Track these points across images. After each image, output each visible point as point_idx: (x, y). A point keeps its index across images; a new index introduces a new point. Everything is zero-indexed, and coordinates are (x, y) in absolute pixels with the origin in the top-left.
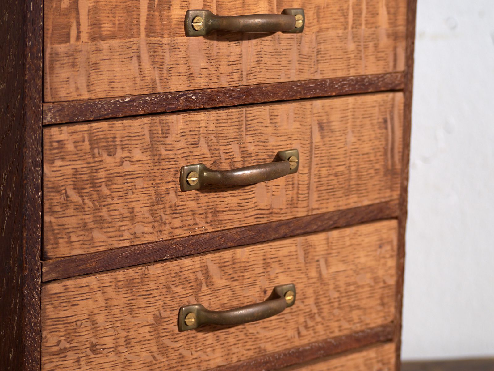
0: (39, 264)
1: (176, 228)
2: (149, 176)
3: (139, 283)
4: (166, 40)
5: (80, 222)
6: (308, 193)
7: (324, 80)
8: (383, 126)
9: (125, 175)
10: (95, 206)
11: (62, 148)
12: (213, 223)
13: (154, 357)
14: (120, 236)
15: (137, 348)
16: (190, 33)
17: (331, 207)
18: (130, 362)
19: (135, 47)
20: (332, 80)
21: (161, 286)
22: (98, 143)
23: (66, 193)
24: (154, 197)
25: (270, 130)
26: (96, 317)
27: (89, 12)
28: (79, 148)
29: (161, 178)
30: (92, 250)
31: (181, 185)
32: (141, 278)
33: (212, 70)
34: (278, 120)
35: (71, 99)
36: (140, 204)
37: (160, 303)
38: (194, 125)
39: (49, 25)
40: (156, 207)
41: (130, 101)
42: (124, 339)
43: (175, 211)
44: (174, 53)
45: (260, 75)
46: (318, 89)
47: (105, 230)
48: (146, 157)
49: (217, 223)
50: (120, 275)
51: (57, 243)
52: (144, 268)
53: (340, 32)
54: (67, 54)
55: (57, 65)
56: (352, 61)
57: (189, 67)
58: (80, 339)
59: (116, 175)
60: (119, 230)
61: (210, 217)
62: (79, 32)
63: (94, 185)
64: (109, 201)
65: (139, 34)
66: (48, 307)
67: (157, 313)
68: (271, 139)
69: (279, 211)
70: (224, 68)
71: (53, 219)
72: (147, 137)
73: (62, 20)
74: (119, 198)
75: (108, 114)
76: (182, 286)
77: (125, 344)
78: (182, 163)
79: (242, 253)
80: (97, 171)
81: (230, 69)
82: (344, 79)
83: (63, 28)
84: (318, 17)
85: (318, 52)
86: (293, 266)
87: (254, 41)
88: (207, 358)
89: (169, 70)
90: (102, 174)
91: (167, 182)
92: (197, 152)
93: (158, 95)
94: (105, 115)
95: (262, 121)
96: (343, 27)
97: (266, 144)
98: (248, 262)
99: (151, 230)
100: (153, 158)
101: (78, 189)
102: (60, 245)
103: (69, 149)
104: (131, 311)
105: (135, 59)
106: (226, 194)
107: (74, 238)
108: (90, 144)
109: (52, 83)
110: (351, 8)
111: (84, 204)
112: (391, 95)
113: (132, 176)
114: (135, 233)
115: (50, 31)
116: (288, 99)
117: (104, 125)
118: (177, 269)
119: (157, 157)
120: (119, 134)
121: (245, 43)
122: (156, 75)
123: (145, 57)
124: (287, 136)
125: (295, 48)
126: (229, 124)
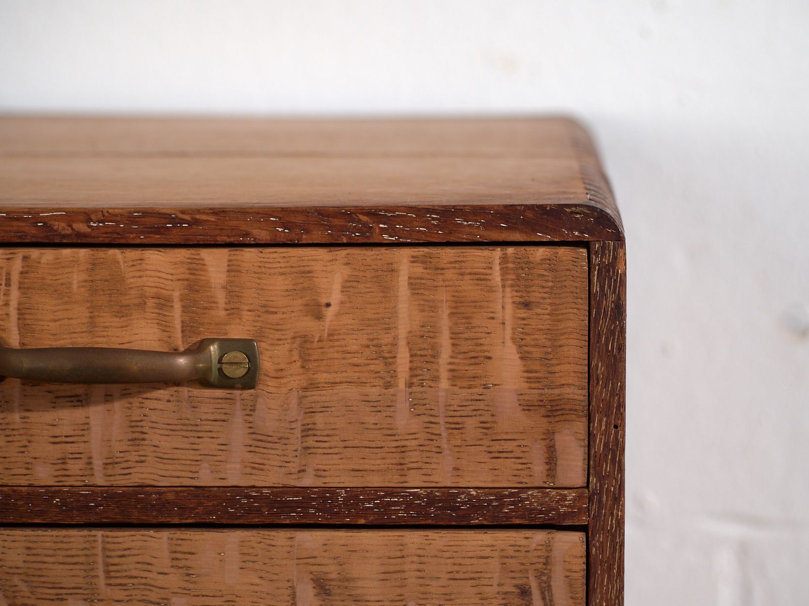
7: (331, 490)
8: (517, 600)
20: (353, 492)
25: (174, 582)
33: (12, 450)
34: (195, 561)
45: (140, 467)
46: (312, 507)
53: (373, 392)
56: (414, 456)
70: (43, 449)
81: (56, 452)
82: (391, 492)
84: (305, 358)
85: (308, 430)
95: (149, 560)
96: (381, 383)
110: (402, 343)
112: (540, 536)
116: (224, 521)
124: (222, 596)
125: (238, 420)
126: (62, 560)
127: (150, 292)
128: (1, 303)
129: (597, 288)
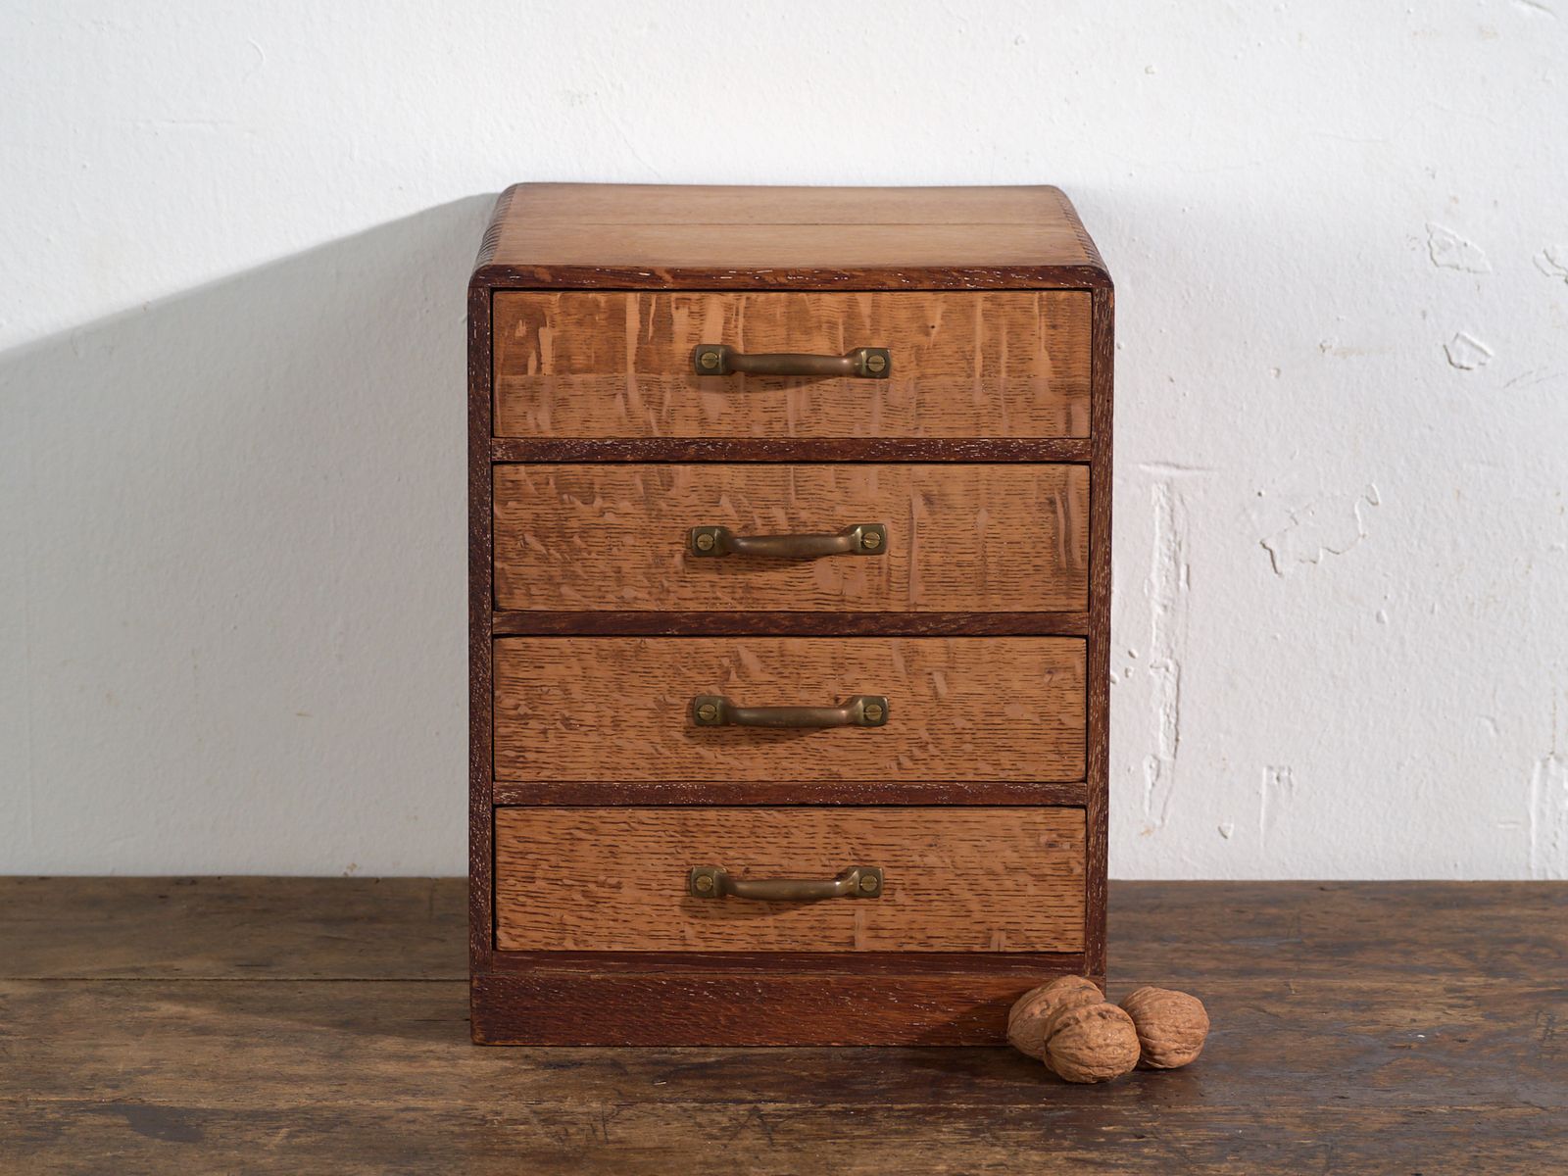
0: (488, 612)
1: (685, 599)
2: (644, 533)
3: (631, 656)
4: (665, 377)
5: (544, 574)
6: (908, 583)
7: (934, 440)
8: (1048, 508)
9: (608, 527)
10: (565, 558)
11: (518, 489)
12: (744, 601)
13: (656, 750)
14: (601, 597)
15: (630, 734)
17: (951, 605)
18: (620, 749)
19: (618, 383)
20: (947, 441)
21: (666, 665)
22: (568, 488)
23: (524, 539)
24: (650, 559)
25: (838, 496)
26: (569, 686)
27: (553, 342)
28: (542, 491)
29: (661, 537)
30: (561, 608)
31: (691, 548)
32: (635, 652)
33: (739, 417)
34: (851, 484)
35: (529, 436)
36: (629, 564)
37: (663, 685)
38: (712, 480)
39: (499, 355)
40: (653, 571)
41: (612, 445)
42: (610, 720)
43: (683, 578)
44: (677, 394)
45: (816, 427)
46: (923, 450)
47: (579, 588)
48: (638, 511)
49: (750, 601)
50: (604, 642)
51: (511, 594)
52: (639, 640)
53: (960, 380)
54: (523, 387)
55: (511, 398)
56: (985, 419)
57: (702, 411)
58: (547, 707)
59: (594, 526)
60: (600, 590)
61: (739, 593)
63: (563, 535)
64: (585, 555)
65: (626, 370)
66: (502, 663)
67: (661, 697)
68: (838, 508)
69: (856, 599)
70: (758, 415)
71: (507, 567)
72: (641, 488)
73: (517, 350)
74: (599, 553)
75: (581, 456)
76: (698, 671)
77: (611, 725)
78: (692, 522)
79: (795, 644)
80: (566, 519)
81: (766, 417)
82: (970, 441)
83: (519, 358)
84: (919, 360)
85: (920, 404)
86: (885, 673)
88: (741, 767)
89: (672, 412)
90: (574, 523)
91: (671, 543)
92: (716, 511)
93: (654, 441)
94: (577, 457)
95: (822, 483)
96: (964, 374)
97: (831, 513)
98: (806, 657)
99: (647, 597)
100: (648, 512)
101: (542, 537)
102: (516, 596)
103: (528, 491)
104: (620, 688)
105: (619, 397)
107: (534, 590)
108: (558, 488)
109: (503, 417)
110: (978, 350)
111: (550, 555)
112: (1061, 468)
113: (617, 531)
114: (623, 597)
115: (501, 361)
116: (868, 459)
117: (578, 468)
118: (691, 649)
119: (655, 512)
120: (597, 480)
122: (651, 417)
123: (635, 395)
124: (867, 506)
125: (878, 398)
126: (768, 483)
127: (824, 319)
128: (732, 326)
129: (1096, 316)
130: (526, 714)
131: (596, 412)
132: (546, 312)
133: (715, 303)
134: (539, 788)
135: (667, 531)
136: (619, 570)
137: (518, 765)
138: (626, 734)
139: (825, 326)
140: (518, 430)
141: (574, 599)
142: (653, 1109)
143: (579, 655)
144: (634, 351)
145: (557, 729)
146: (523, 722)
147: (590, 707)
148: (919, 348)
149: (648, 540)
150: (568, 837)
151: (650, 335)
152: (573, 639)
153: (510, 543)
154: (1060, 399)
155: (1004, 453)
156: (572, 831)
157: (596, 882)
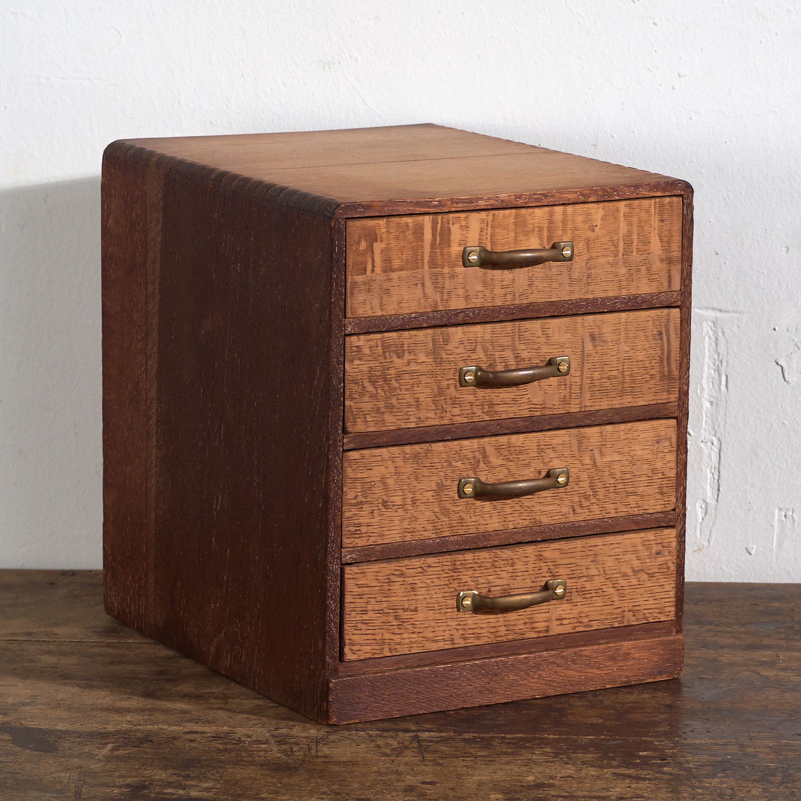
0: (341, 436)
1: (455, 415)
2: (433, 374)
3: (423, 456)
4: (446, 270)
5: (374, 407)
6: (581, 393)
7: (596, 299)
8: (658, 337)
9: (412, 372)
10: (386, 395)
11: (360, 351)
12: (488, 414)
13: (437, 517)
14: (407, 419)
15: (422, 508)
16: (467, 265)
17: (604, 405)
18: (416, 519)
19: (419, 276)
20: (603, 299)
21: (443, 460)
22: (389, 348)
23: (363, 385)
24: (436, 391)
25: (542, 340)
26: (387, 480)
27: (381, 252)
28: (373, 352)
29: (442, 376)
30: (384, 429)
31: (460, 381)
32: (426, 453)
33: (487, 293)
34: (550, 332)
35: (367, 316)
36: (424, 395)
37: (442, 473)
38: (471, 336)
39: (350, 262)
40: (438, 398)
41: (415, 317)
42: (411, 500)
43: (454, 402)
44: (453, 280)
45: (532, 296)
46: (590, 306)
47: (394, 414)
48: (430, 360)
49: (492, 413)
50: (408, 449)
51: (355, 422)
52: (428, 445)
53: (611, 259)
54: (364, 283)
55: (356, 291)
56: (624, 283)
57: (467, 291)
58: (374, 496)
59: (403, 372)
60: (407, 415)
61: (486, 408)
62: (373, 266)
63: (385, 380)
64: (398, 392)
65: (423, 267)
66: (348, 469)
67: (440, 481)
68: (543, 347)
69: (552, 406)
70: (498, 291)
71: (352, 404)
72: (430, 345)
73: (360, 259)
74: (407, 390)
75: (397, 327)
76: (462, 462)
77: (411, 503)
78: (461, 364)
80: (388, 369)
81: (503, 291)
82: (616, 298)
83: (361, 264)
84: (588, 247)
85: (589, 276)
86: (567, 453)
87: (526, 269)
88: (485, 523)
89: (449, 293)
90: (392, 371)
91: (447, 380)
92: (474, 356)
93: (439, 312)
94: (395, 327)
95: (534, 332)
96: (614, 255)
97: (539, 351)
98: (523, 447)
99: (434, 416)
100: (435, 360)
101: (373, 382)
102: (358, 423)
103: (366, 352)
104: (417, 478)
105: (420, 286)
106: (501, 390)
107: (369, 418)
108: (383, 349)
109: (352, 304)
110: (621, 239)
111: (378, 394)
112: (666, 311)
113: (417, 374)
114: (420, 418)
115: (351, 267)
116: (559, 314)
117: (394, 335)
118: (457, 448)
119: (439, 360)
120: (406, 342)
121: (517, 270)
122: (438, 297)
123: (428, 283)
124: (559, 344)
125: (565, 273)
126: (504, 335)
127: (536, 225)
128: (485, 233)
129: (685, 212)
130: (362, 502)
131: (406, 297)
132: (377, 232)
133: (475, 219)
134: (368, 550)
135: (446, 372)
136: (417, 401)
137: (356, 536)
138: (420, 509)
139: (536, 229)
140: (360, 312)
141: (391, 422)
142: (350, 735)
143: (392, 459)
144: (428, 254)
145: (379, 509)
146: (359, 507)
147: (400, 493)
148: (588, 240)
149: (435, 379)
150: (387, 581)
151: (438, 242)
152: (390, 448)
153: (355, 388)
154: (665, 265)
155: (634, 304)
156: (389, 577)
157: (403, 609)
